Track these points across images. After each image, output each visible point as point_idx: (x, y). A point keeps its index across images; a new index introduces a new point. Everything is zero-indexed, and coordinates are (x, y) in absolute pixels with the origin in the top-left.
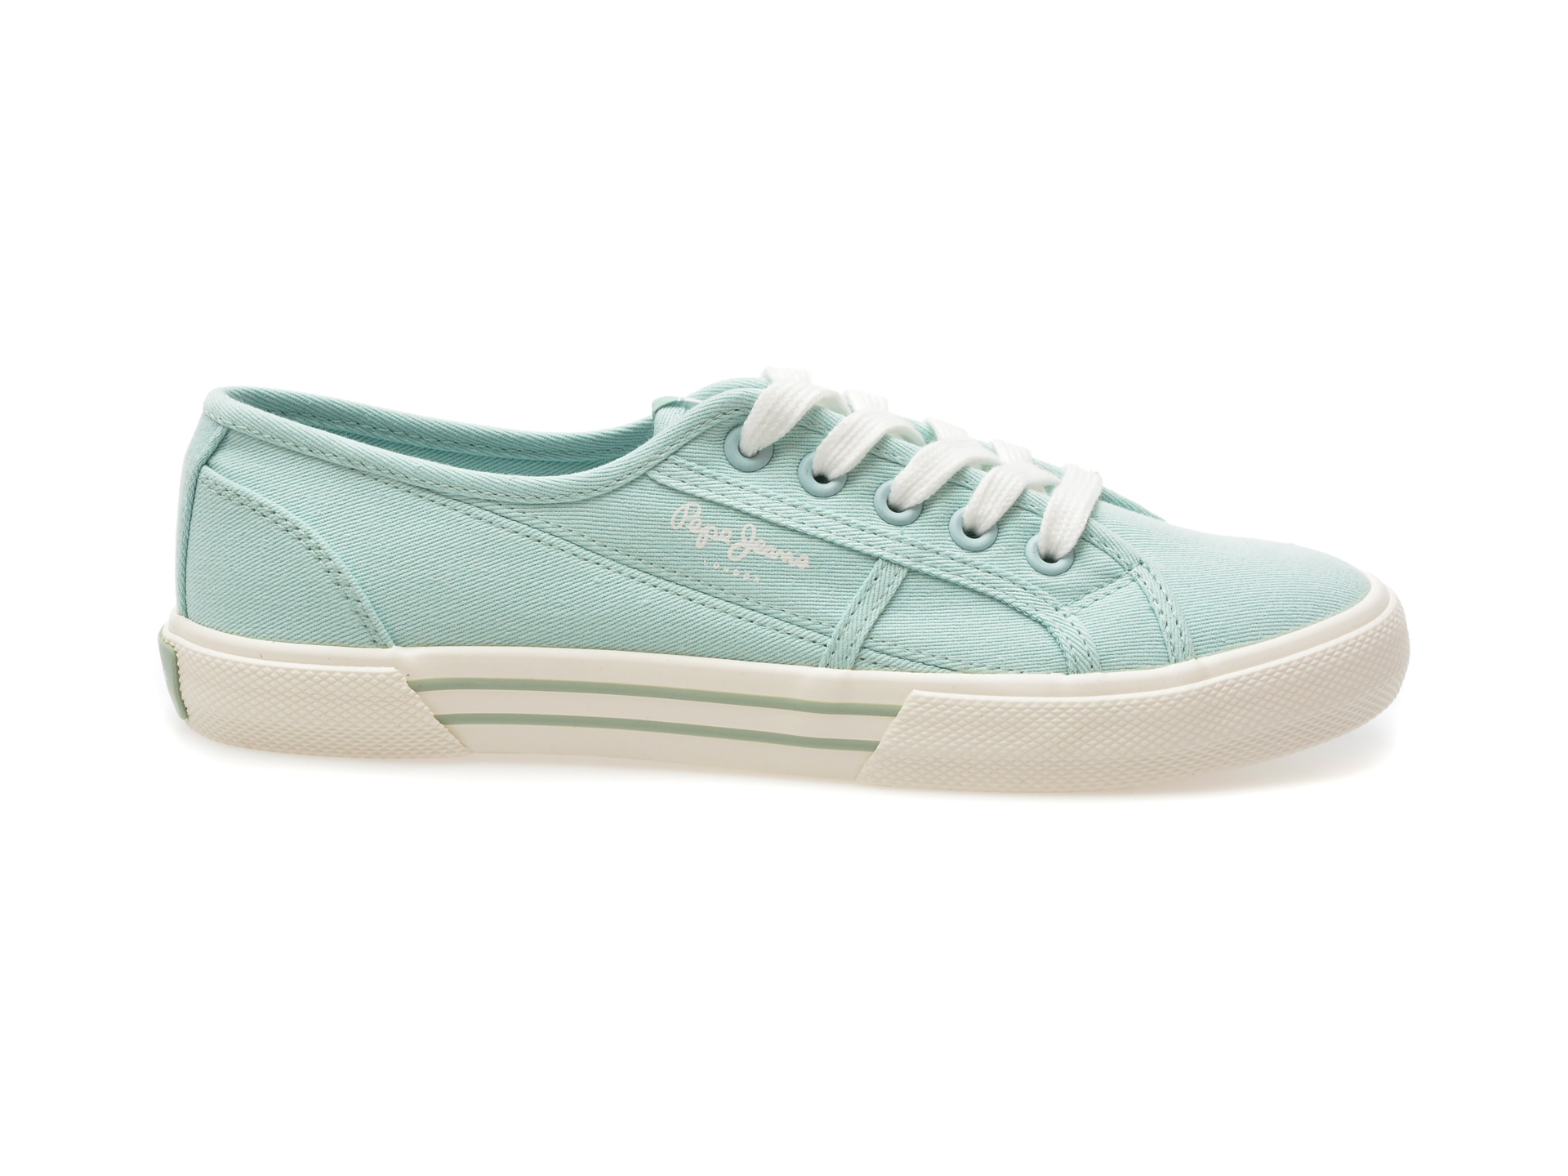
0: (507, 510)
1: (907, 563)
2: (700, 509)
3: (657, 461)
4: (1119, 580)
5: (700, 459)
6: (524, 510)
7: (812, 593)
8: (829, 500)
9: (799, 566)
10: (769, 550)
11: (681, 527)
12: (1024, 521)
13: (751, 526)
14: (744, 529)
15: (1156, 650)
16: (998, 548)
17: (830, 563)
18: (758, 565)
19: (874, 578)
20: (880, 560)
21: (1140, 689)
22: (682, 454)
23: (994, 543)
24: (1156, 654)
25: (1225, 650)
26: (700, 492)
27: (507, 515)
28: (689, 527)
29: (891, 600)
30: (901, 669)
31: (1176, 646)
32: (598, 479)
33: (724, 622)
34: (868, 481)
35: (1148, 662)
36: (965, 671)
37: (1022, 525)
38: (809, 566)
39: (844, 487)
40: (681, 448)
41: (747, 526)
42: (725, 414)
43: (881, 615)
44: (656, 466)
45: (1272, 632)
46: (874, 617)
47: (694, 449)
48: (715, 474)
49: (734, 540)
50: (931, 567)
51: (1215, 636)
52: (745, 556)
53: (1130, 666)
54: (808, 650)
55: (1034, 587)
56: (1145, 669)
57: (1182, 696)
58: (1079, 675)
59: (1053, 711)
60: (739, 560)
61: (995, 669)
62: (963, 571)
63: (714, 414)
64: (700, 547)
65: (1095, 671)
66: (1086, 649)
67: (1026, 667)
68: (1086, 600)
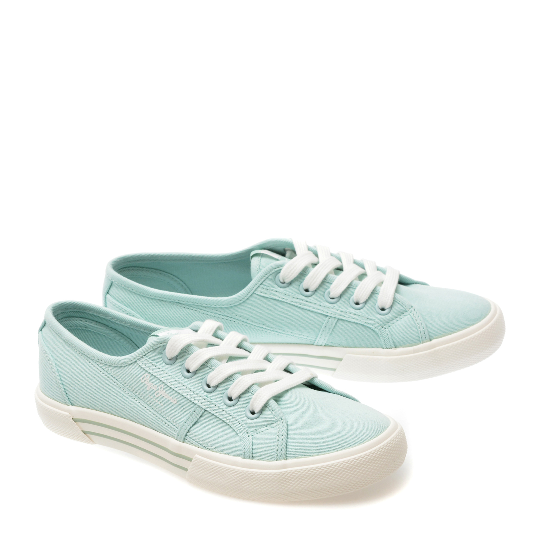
0: (102, 366)
1: (204, 408)
2: (149, 377)
3: (139, 358)
4: (273, 424)
5: (153, 359)
6: (106, 367)
7: (176, 413)
8: (188, 380)
9: (174, 402)
10: (166, 395)
11: (143, 382)
12: (248, 397)
13: (162, 385)
14: (160, 386)
15: (272, 455)
16: (237, 406)
17: (182, 403)
18: (163, 400)
19: (194, 411)
20: (196, 405)
21: (261, 469)
22: (147, 356)
23: (237, 403)
24: (272, 456)
25: (298, 458)
26: (150, 371)
27: (102, 367)
28: (145, 382)
29: (198, 420)
30: (195, 446)
31: (278, 455)
32: (124, 360)
33: (152, 417)
34: (201, 375)
35: (268, 459)
36: (213, 451)
37: (247, 399)
38: (176, 403)
39: (194, 376)
40: (147, 354)
41: (161, 385)
42: (161, 344)
43: (193, 425)
44: (139, 359)
45: (318, 453)
46: (191, 425)
47: (150, 355)
48: (156, 365)
49: (157, 389)
50: (212, 410)
51: (296, 452)
52: (159, 396)
53: (262, 459)
54: (173, 433)
55: (242, 423)
56: (267, 461)
57: (274, 474)
58: (245, 459)
59: (233, 472)
60: (158, 397)
61: (221, 452)
62: (222, 414)
63: (157, 343)
64: (148, 390)
65: (250, 459)
66: (249, 450)
67: (230, 453)
68: (260, 430)
